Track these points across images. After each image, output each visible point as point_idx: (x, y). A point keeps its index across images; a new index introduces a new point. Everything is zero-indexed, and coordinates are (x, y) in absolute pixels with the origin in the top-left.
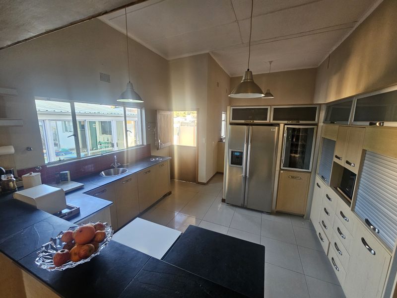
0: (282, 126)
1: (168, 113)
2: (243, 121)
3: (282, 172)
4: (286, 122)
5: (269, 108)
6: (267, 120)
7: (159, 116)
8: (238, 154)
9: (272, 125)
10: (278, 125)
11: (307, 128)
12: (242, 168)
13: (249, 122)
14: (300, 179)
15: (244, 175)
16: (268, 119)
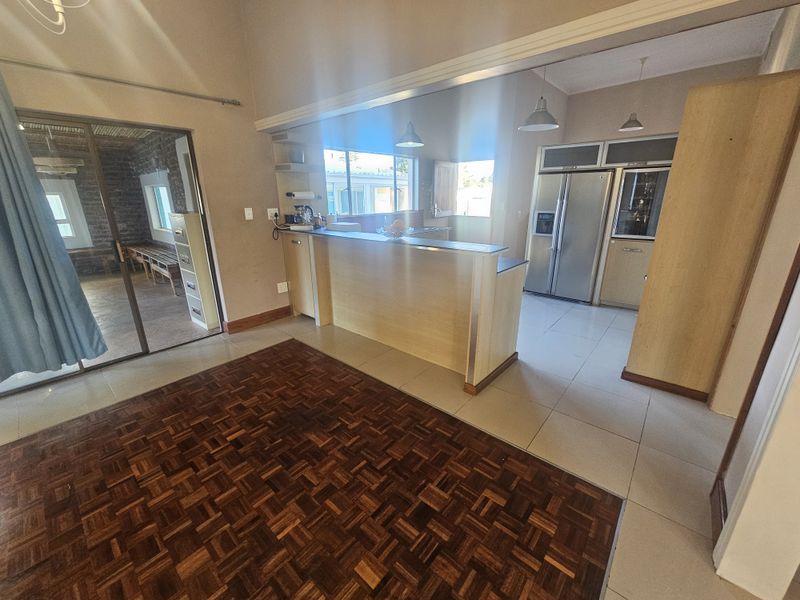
0: (619, 171)
1: (451, 165)
2: (561, 168)
3: (613, 242)
4: (626, 165)
5: (601, 144)
6: (596, 164)
7: (437, 170)
8: (547, 217)
9: (605, 170)
10: (614, 170)
11: (658, 172)
12: (551, 238)
13: (569, 168)
14: (641, 251)
15: (553, 247)
16: (599, 161)
